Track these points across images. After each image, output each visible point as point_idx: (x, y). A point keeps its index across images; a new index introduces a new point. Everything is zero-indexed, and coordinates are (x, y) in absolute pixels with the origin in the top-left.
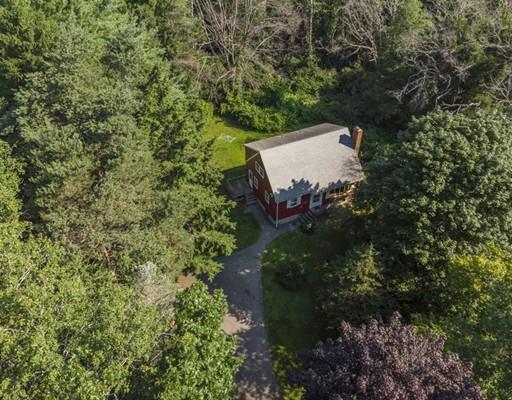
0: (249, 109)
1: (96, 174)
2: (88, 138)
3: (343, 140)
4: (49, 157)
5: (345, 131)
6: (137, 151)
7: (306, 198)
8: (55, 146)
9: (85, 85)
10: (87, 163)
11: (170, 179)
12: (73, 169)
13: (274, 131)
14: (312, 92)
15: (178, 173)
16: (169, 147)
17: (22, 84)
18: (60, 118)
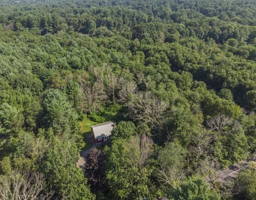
0: (95, 117)
1: (63, 131)
2: (62, 127)
3: (112, 125)
4: (57, 129)
5: (113, 124)
6: (68, 128)
7: (103, 138)
8: (58, 128)
9: (62, 119)
10: (61, 130)
11: (73, 133)
12: (60, 131)
13: (101, 122)
14: (114, 112)
15: (74, 132)
16: (73, 128)
17: (54, 120)
18: (58, 124)
